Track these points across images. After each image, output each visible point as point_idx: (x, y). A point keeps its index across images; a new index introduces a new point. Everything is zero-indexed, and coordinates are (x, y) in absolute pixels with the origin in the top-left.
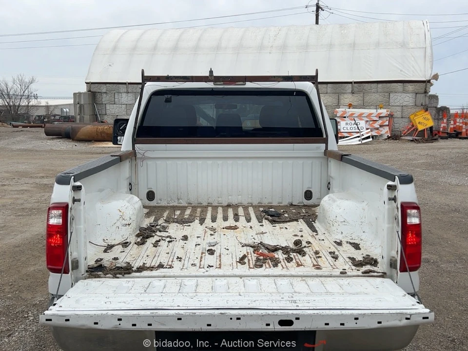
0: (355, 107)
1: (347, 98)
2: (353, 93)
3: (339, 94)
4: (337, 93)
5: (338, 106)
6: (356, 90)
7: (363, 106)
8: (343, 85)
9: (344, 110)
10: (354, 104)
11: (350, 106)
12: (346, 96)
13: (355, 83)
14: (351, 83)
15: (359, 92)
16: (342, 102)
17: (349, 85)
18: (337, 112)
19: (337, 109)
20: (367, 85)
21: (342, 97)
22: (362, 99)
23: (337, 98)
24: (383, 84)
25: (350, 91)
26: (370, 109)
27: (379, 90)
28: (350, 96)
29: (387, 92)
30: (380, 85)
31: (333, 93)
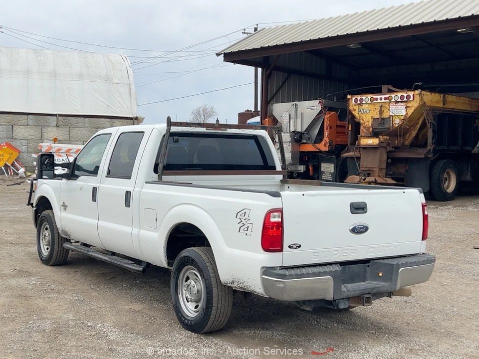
0: (61, 142)
1: (52, 132)
2: (58, 127)
3: (42, 127)
4: (40, 126)
5: (42, 140)
6: (60, 123)
7: (69, 142)
8: (47, 117)
9: (48, 144)
10: (59, 138)
11: (55, 140)
12: (50, 129)
13: (60, 115)
14: (55, 115)
15: (65, 125)
16: (46, 135)
17: (53, 117)
18: (41, 147)
19: (41, 144)
20: (72, 118)
21: (45, 130)
22: (68, 133)
23: (40, 131)
24: (90, 119)
25: (54, 124)
26: (77, 144)
27: (87, 125)
28: (55, 129)
29: (94, 128)
30: (87, 120)
31: (34, 126)
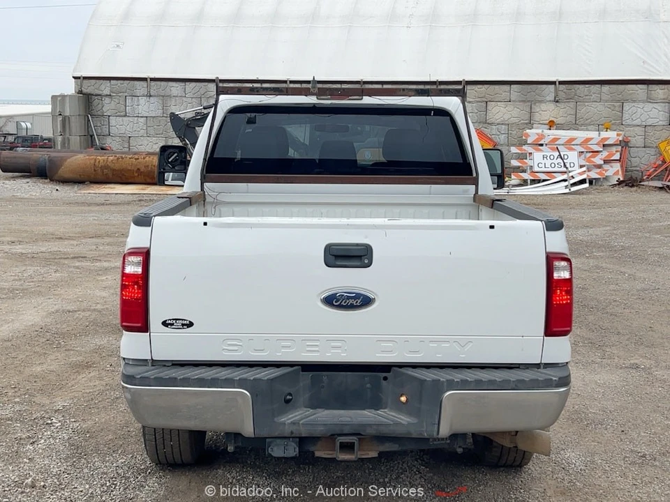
0: (560, 127)
1: (547, 111)
2: (557, 102)
3: (531, 103)
4: (528, 101)
5: (530, 124)
6: (562, 95)
7: (575, 125)
8: (539, 86)
9: (539, 131)
10: (558, 120)
11: (551, 125)
12: (543, 106)
13: (561, 83)
14: (553, 83)
15: (569, 99)
16: (537, 117)
17: (550, 86)
18: (528, 135)
19: (528, 131)
20: (581, 87)
21: (536, 108)
22: (573, 112)
23: (528, 110)
24: (611, 86)
25: (551, 97)
26: (587, 130)
27: (604, 97)
28: (552, 106)
29: (618, 101)
30: (606, 88)
31: (520, 101)
